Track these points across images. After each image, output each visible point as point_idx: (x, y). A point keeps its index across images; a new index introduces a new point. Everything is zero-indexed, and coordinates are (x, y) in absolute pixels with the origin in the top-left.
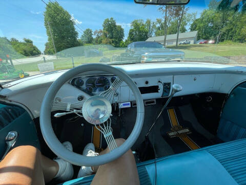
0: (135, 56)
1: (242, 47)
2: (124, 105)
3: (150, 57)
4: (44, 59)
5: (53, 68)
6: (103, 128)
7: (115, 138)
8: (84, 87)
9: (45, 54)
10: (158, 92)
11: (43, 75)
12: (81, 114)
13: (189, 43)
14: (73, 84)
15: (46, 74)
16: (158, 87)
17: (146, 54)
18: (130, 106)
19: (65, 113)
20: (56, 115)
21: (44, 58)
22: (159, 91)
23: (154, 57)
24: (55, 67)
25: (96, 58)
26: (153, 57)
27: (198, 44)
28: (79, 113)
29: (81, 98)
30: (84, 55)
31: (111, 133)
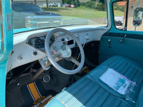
1: (92, 12)
8: (34, 45)
13: (57, 6)
16: (73, 40)
27: (64, 7)
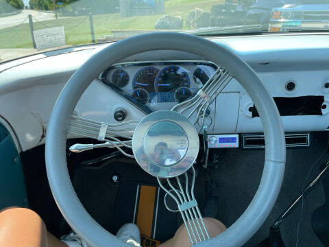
0: (252, 12)
2: (222, 140)
3: (297, 16)
4: (31, 20)
5: (64, 40)
6: (177, 188)
7: (203, 216)
8: (129, 88)
9: (32, 8)
10: (320, 114)
11: (42, 56)
12: (130, 151)
14: (105, 81)
15: (49, 54)
16: (321, 99)
17: (286, 6)
18: (236, 145)
19: (91, 146)
20: (74, 148)
21: (30, 17)
22: (323, 111)
23: (308, 17)
24: (67, 37)
25: (147, 18)
26: (306, 18)
28: (123, 148)
29: (121, 115)
30: (118, 11)
31: (194, 203)
